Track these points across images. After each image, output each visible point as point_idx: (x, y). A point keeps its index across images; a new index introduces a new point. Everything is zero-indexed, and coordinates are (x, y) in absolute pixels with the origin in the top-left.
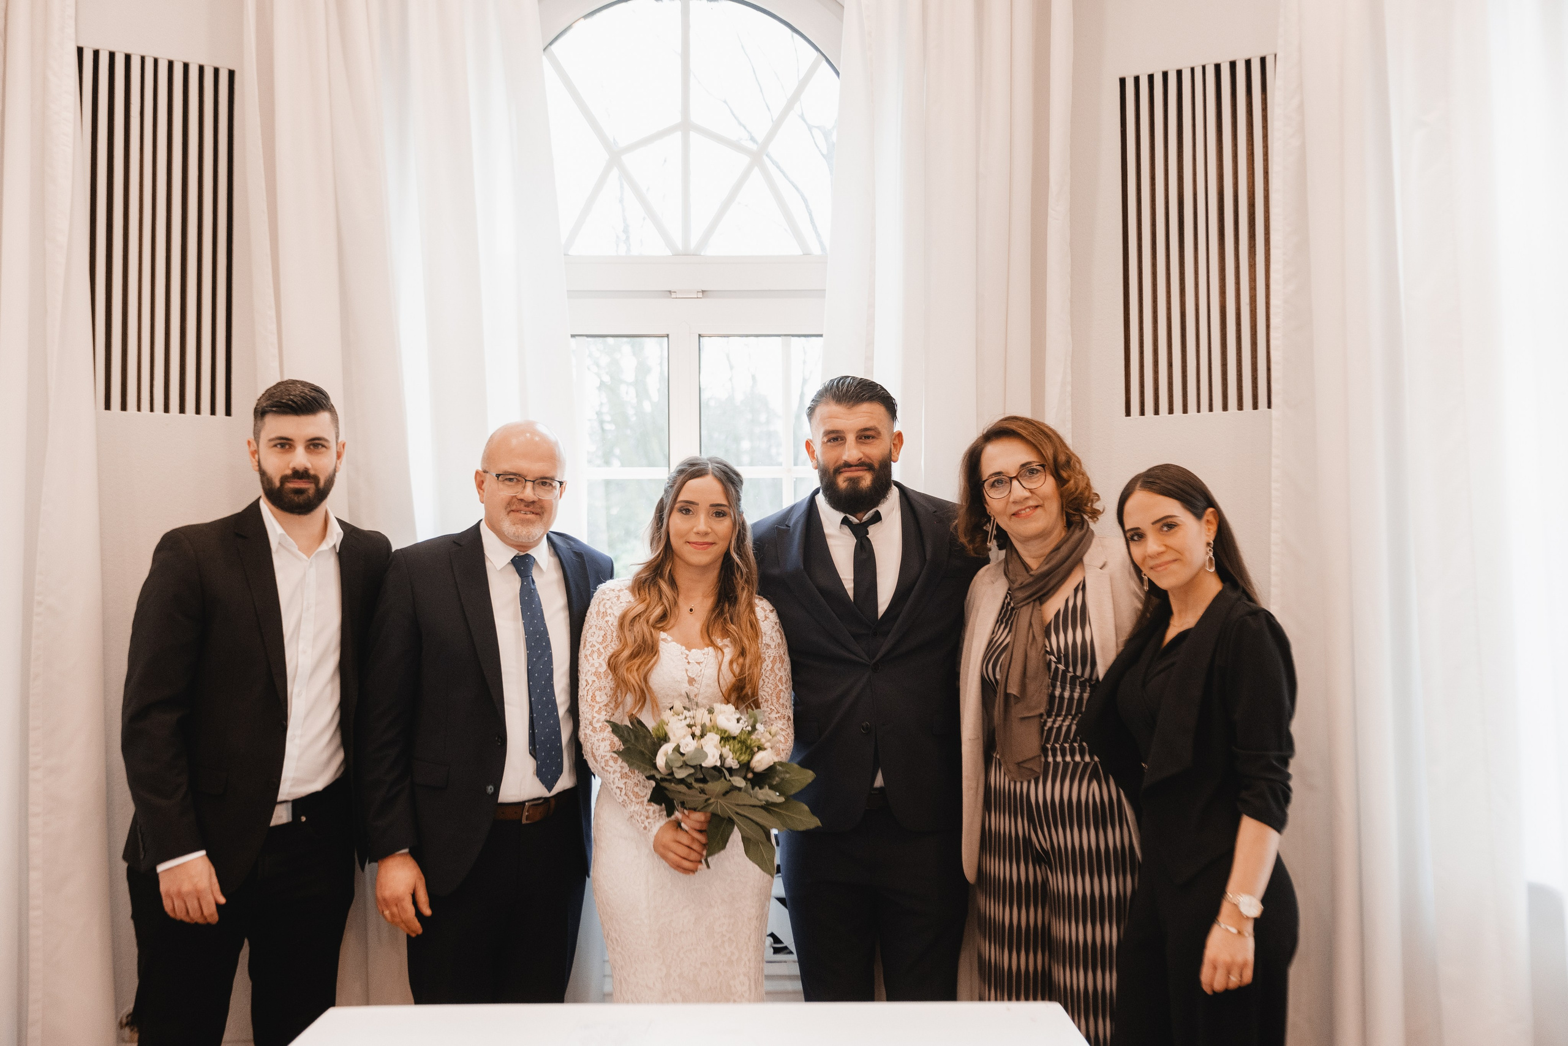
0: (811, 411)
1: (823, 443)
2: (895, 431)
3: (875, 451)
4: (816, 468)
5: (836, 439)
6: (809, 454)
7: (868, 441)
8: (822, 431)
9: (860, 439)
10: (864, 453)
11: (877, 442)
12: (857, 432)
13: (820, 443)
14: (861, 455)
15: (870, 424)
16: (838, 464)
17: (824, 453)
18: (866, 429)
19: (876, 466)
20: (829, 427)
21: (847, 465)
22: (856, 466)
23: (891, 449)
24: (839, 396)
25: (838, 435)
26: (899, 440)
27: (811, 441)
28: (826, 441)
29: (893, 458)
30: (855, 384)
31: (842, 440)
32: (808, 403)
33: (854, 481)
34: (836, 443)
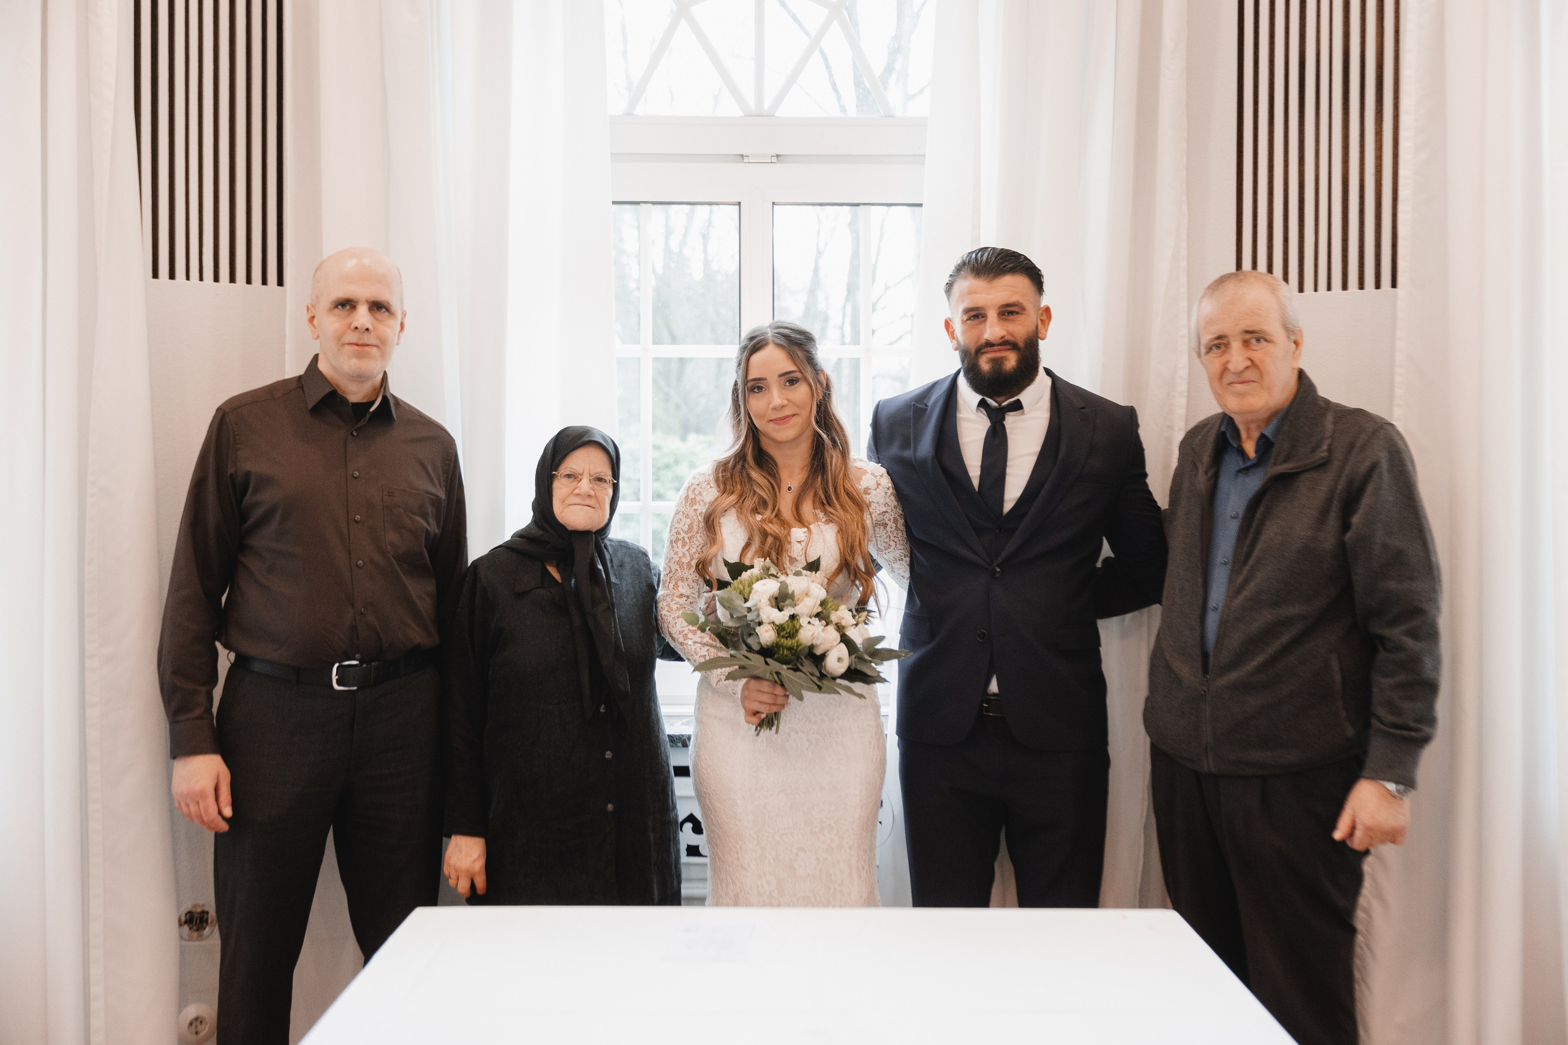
0: (950, 286)
1: (963, 322)
2: (1042, 306)
3: (1019, 329)
4: (956, 349)
5: (976, 317)
6: (948, 333)
7: (1011, 317)
8: (961, 308)
9: (1002, 315)
10: (1008, 331)
11: (1021, 318)
12: (999, 308)
13: (961, 322)
14: (1004, 333)
15: (1013, 299)
16: (980, 343)
17: (964, 333)
18: (1008, 305)
19: (1021, 344)
20: (967, 304)
21: (989, 344)
22: (999, 345)
23: (1037, 327)
24: (978, 269)
25: (979, 312)
26: (1047, 315)
27: (951, 320)
28: (965, 319)
29: (1040, 335)
30: (996, 255)
31: (983, 317)
32: (947, 280)
33: (997, 362)
34: (976, 322)
